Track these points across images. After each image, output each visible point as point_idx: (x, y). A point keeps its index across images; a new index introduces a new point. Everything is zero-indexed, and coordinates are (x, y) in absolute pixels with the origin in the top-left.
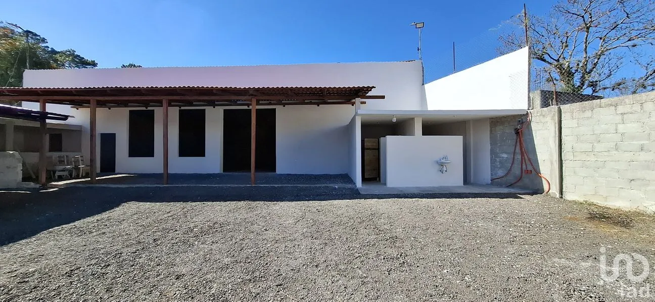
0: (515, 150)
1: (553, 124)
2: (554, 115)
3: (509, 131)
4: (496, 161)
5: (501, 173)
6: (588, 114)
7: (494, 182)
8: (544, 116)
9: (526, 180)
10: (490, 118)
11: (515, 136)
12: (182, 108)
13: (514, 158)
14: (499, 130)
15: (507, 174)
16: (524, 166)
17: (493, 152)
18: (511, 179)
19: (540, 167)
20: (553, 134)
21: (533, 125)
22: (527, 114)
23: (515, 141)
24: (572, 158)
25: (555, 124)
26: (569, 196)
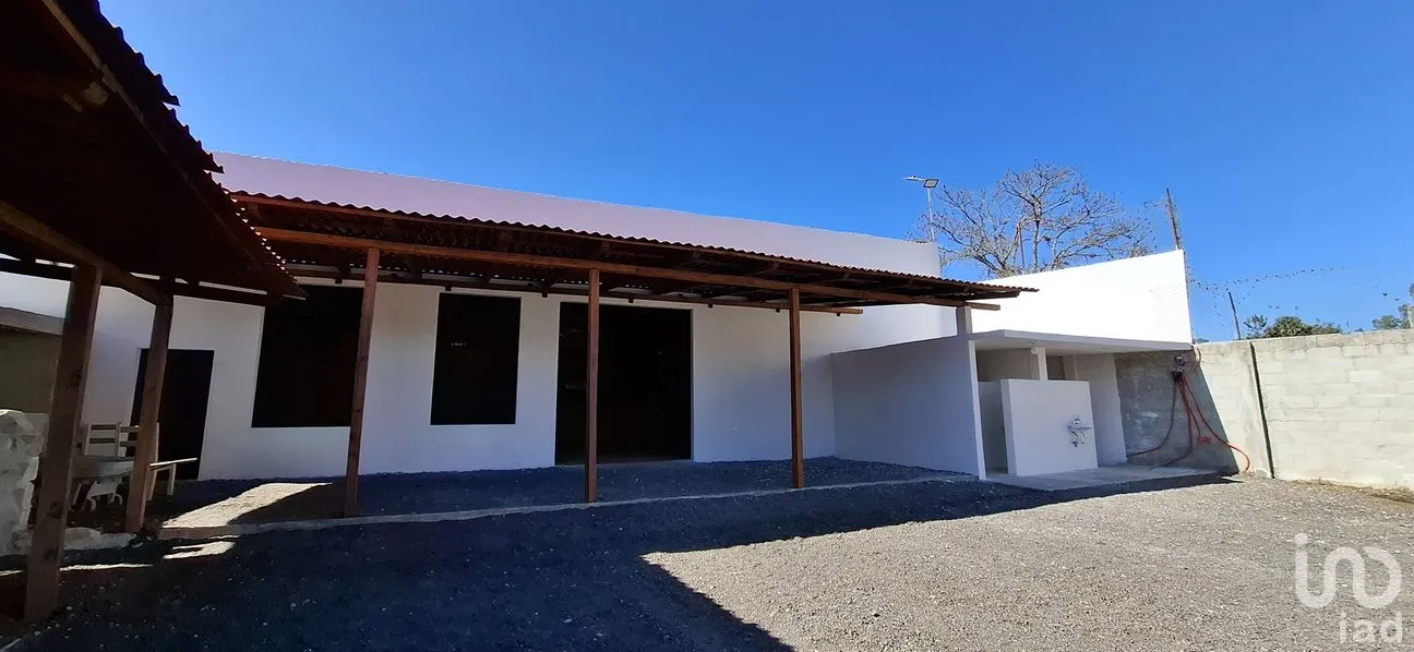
0: (1174, 404)
1: (1246, 368)
2: (1245, 354)
3: (1161, 376)
4: (1134, 423)
5: (1146, 443)
6: (1300, 355)
7: (1133, 459)
8: (1222, 355)
9: (1201, 454)
10: (1116, 354)
11: (1170, 384)
12: (456, 290)
13: (1172, 420)
14: (1136, 375)
15: (1163, 444)
16: (1195, 431)
17: (1125, 409)
18: (1169, 452)
19: (1226, 432)
20: (1246, 380)
21: (1203, 367)
22: (1192, 350)
23: (1172, 391)
24: (1282, 417)
25: (1249, 366)
26: (1285, 474)
